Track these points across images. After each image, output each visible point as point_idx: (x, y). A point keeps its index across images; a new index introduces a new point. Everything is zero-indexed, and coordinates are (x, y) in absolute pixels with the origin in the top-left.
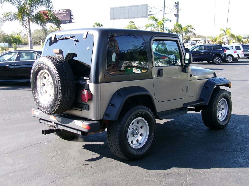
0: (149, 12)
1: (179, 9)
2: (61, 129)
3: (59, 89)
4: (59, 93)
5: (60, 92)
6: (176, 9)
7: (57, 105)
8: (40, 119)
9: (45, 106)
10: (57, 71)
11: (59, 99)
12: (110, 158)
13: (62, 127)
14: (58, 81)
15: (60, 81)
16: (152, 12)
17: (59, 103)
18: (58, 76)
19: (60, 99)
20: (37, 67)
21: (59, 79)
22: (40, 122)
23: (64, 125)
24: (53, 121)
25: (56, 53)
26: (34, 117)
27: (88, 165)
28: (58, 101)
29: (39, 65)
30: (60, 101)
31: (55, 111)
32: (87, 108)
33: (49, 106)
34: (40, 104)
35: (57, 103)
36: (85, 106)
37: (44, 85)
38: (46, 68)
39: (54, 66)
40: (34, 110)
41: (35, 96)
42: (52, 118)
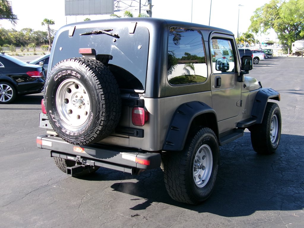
0: (115, 7)
1: (152, 5)
2: (93, 165)
3: (102, 108)
4: (101, 113)
5: (103, 112)
6: (149, 5)
7: (97, 131)
8: (53, 151)
9: (73, 133)
10: (98, 81)
11: (101, 122)
12: (162, 203)
13: (94, 163)
14: (100, 95)
15: (103, 96)
16: (119, 7)
17: (100, 128)
18: (101, 89)
19: (102, 122)
20: (60, 75)
21: (102, 93)
22: (52, 156)
23: (101, 159)
24: (78, 154)
25: (83, 54)
26: (42, 148)
27: (139, 215)
28: (100, 125)
29: (64, 72)
30: (102, 125)
31: (91, 140)
32: (141, 134)
33: (82, 133)
34: (62, 131)
35: (97, 128)
36: (137, 131)
37: (67, 101)
38: (78, 76)
39: (92, 73)
40: (41, 139)
41: (53, 118)
42: (78, 150)
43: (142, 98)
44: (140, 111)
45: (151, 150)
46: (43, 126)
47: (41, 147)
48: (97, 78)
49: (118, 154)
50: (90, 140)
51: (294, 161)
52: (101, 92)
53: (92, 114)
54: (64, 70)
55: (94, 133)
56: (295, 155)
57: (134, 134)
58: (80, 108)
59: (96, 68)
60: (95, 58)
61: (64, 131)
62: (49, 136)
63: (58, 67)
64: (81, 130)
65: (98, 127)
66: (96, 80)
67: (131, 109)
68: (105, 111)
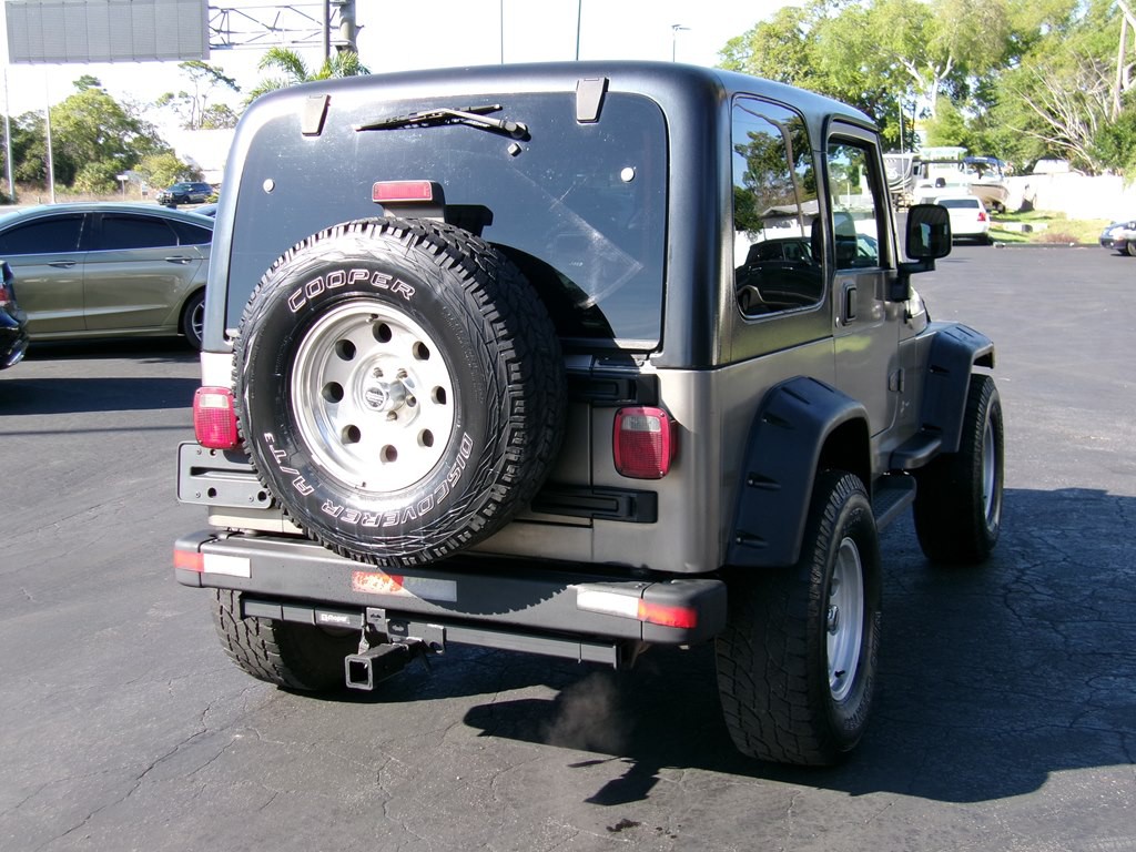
2: (440, 640)
3: (512, 414)
4: (506, 433)
5: (513, 431)
7: (485, 506)
8: (247, 596)
9: (374, 519)
10: (491, 307)
11: (504, 471)
12: (698, 772)
13: (444, 631)
14: (501, 363)
15: (514, 367)
16: (228, 32)
17: (500, 493)
18: (504, 338)
19: (510, 469)
20: (315, 288)
21: (512, 354)
22: (243, 616)
23: (481, 616)
24: (373, 602)
26: (201, 586)
27: (636, 824)
28: (500, 481)
29: (334, 274)
30: (509, 480)
31: (459, 541)
32: (644, 508)
33: (421, 514)
34: (326, 511)
35: (486, 494)
36: (631, 499)
37: (335, 392)
38: (403, 290)
39: (466, 278)
40: (199, 551)
41: (279, 462)
42: (376, 585)
43: (647, 369)
44: (650, 419)
45: (691, 569)
46: (199, 496)
47: (197, 583)
48: (486, 297)
49: (559, 592)
50: (453, 541)
51: (1073, 584)
52: (505, 350)
53: (467, 439)
54: (335, 267)
55: (473, 514)
56: (1064, 560)
57: (616, 510)
58: (393, 417)
59: (473, 257)
60: (441, 220)
61: (332, 514)
62: (223, 537)
63: (304, 258)
64: (415, 504)
65: (493, 490)
66: (485, 303)
67: (610, 414)
68: (521, 426)
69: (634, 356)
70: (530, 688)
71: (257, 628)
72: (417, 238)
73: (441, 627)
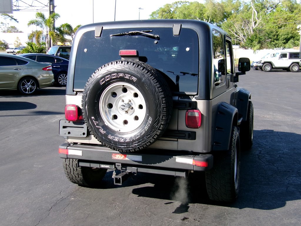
2: (136, 171)
3: (163, 112)
4: (161, 116)
5: (163, 116)
7: (154, 136)
8: (80, 161)
9: (123, 140)
10: (158, 83)
11: (160, 127)
12: (199, 204)
13: (137, 169)
14: (160, 99)
15: (163, 99)
17: (159, 132)
18: (161, 92)
20: (108, 78)
21: (163, 96)
23: (149, 165)
24: (118, 162)
28: (159, 129)
29: (113, 74)
30: (161, 129)
31: (146, 145)
32: (192, 136)
33: (136, 138)
34: (109, 137)
35: (155, 132)
36: (189, 134)
38: (133, 79)
39: (151, 76)
40: (67, 149)
41: (96, 125)
42: (119, 157)
43: (194, 100)
44: (196, 113)
45: (204, 152)
46: (65, 134)
47: (66, 157)
48: (156, 81)
49: (171, 158)
50: (145, 145)
51: (274, 154)
52: (161, 95)
53: (150, 118)
54: (114, 72)
55: (151, 138)
56: (270, 148)
57: (185, 137)
58: (127, 112)
60: (138, 60)
61: (111, 138)
62: (72, 145)
63: (104, 70)
64: (135, 136)
65: (157, 132)
66: (156, 83)
67: (185, 111)
68: (165, 115)
69: (190, 96)
70: (146, 184)
71: (77, 170)
72: (137, 65)
73: (136, 168)
